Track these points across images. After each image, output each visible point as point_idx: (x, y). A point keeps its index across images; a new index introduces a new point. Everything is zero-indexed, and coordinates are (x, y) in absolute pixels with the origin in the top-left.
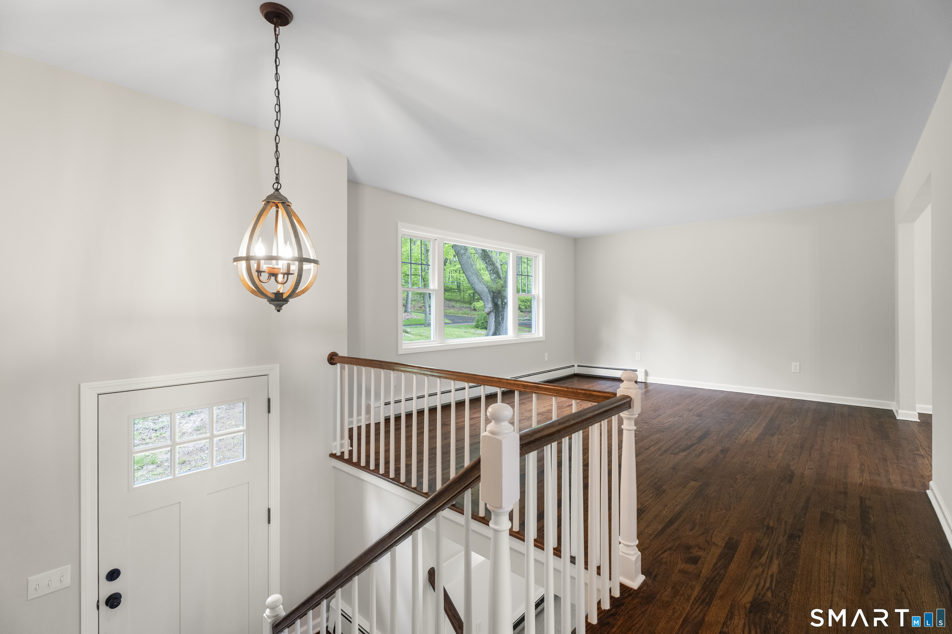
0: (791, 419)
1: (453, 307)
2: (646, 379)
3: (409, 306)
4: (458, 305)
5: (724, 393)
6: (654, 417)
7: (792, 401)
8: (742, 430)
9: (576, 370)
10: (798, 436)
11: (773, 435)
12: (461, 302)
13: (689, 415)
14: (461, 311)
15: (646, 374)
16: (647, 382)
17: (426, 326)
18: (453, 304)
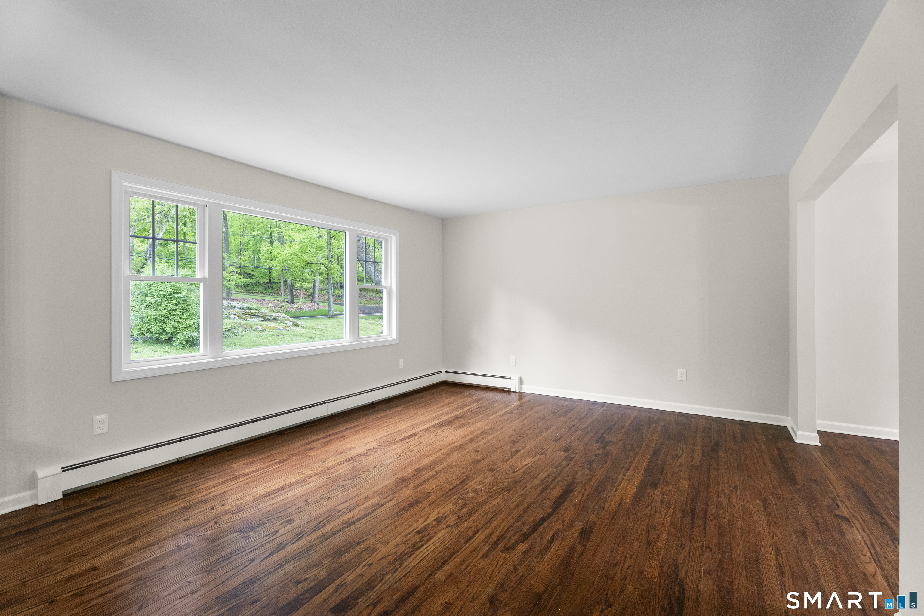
0: (677, 450)
1: (365, 296)
2: (521, 388)
3: (316, 296)
4: (370, 294)
5: (604, 406)
6: (508, 457)
7: (678, 416)
8: (617, 478)
9: (444, 377)
10: (686, 484)
11: (654, 486)
12: (373, 292)
13: (554, 450)
14: (373, 301)
15: (521, 382)
16: (522, 391)
17: (330, 318)
18: (365, 293)
